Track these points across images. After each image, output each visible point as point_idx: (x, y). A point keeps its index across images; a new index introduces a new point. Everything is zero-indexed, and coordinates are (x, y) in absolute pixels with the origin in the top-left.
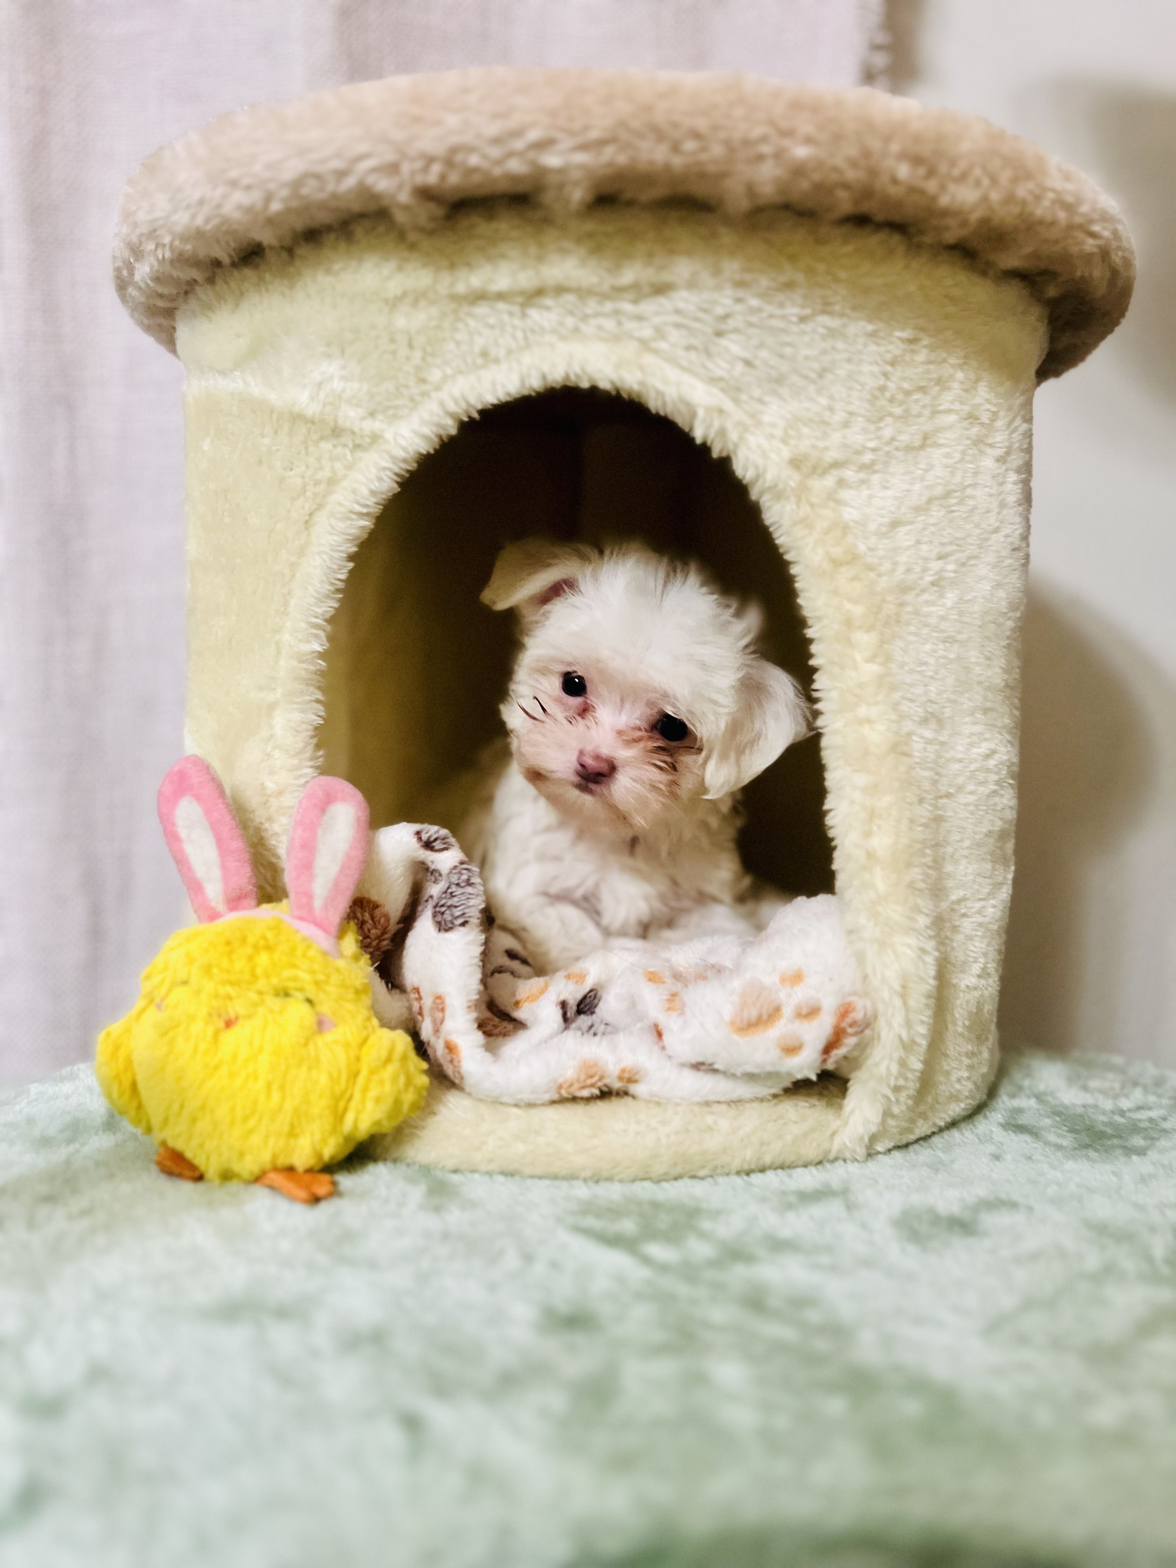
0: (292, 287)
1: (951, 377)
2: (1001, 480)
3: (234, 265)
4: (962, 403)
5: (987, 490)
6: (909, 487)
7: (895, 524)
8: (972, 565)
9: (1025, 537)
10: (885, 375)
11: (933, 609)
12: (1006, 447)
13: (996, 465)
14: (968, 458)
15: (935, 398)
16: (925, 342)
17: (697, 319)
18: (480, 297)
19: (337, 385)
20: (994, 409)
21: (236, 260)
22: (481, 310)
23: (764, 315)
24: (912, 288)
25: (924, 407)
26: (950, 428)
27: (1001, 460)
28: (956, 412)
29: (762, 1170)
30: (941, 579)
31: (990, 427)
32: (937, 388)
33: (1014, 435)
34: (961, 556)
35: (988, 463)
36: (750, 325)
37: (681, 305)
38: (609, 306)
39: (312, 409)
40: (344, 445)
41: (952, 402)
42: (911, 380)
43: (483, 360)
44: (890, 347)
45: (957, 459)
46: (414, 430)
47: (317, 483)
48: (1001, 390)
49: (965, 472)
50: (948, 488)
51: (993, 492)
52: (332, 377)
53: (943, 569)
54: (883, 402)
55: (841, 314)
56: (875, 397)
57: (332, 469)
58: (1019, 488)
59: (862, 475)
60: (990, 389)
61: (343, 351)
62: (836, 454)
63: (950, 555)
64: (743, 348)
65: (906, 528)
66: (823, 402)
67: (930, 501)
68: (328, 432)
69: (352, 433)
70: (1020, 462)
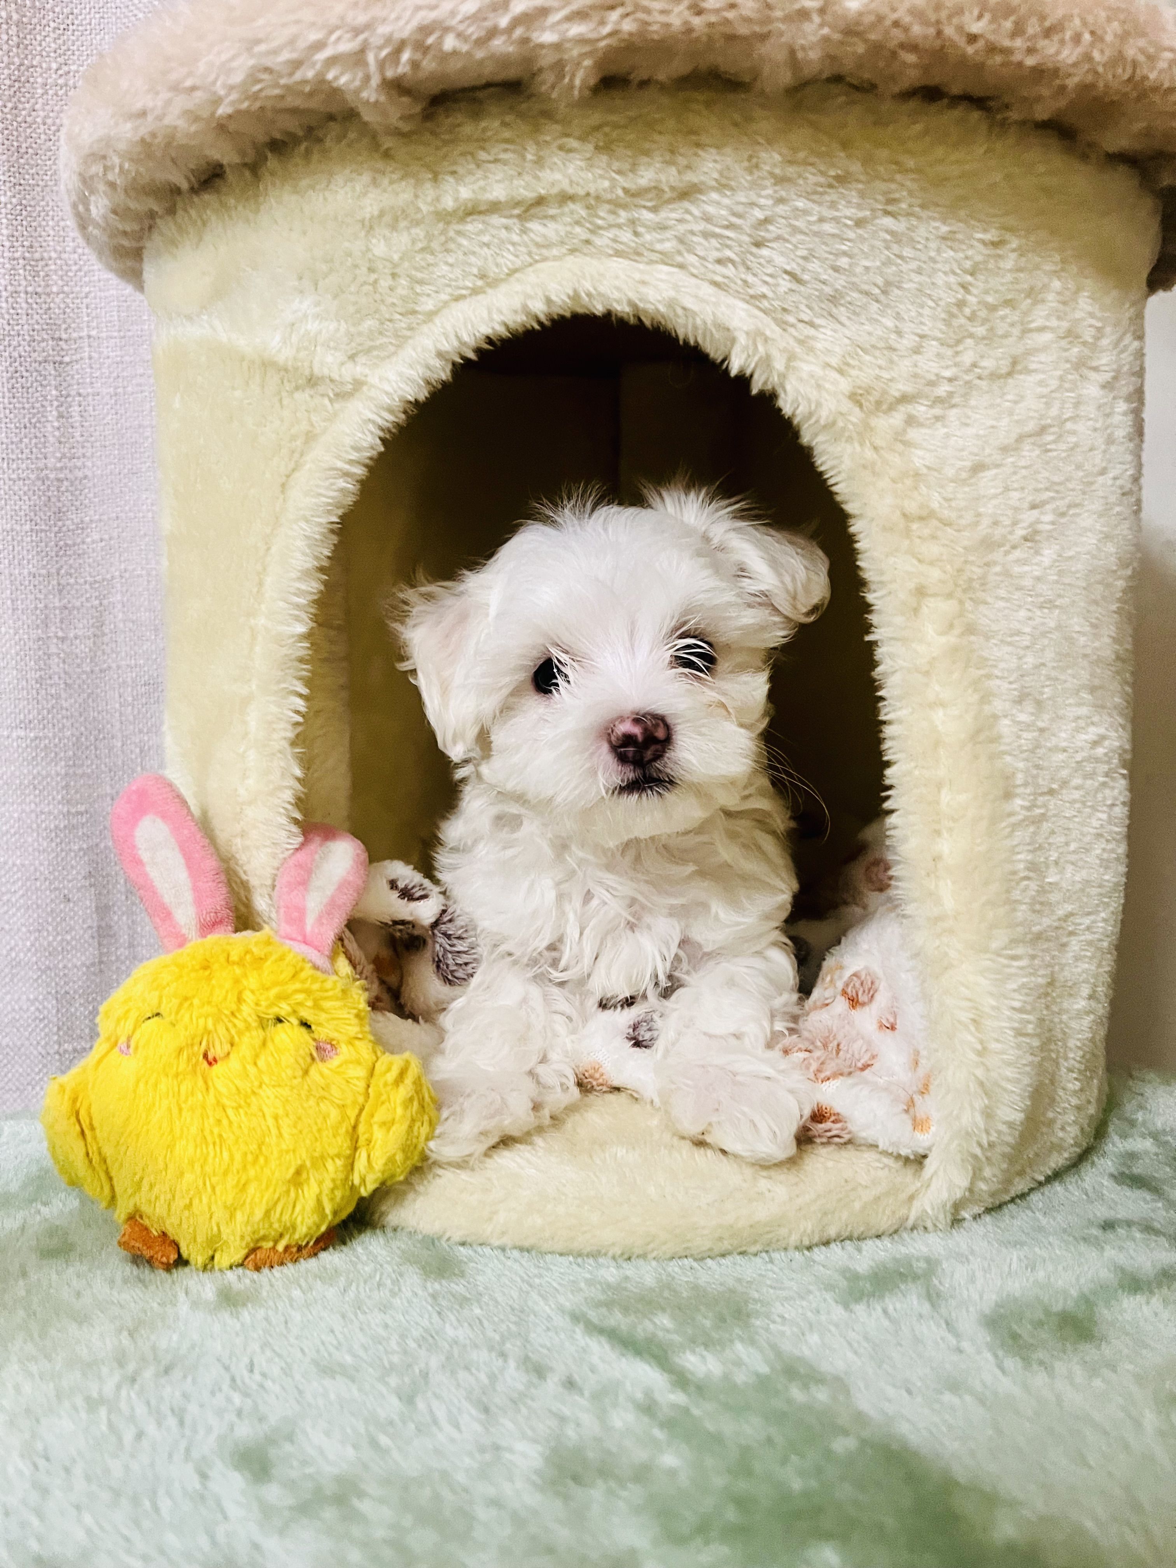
0: (257, 211)
1: (1045, 287)
2: (1108, 411)
3: (193, 190)
4: (1059, 318)
5: (1091, 423)
6: (994, 423)
7: (978, 468)
8: (1074, 515)
9: (1136, 479)
10: (964, 287)
11: (1026, 568)
12: (1114, 371)
13: (1102, 392)
14: (1067, 385)
15: (1025, 313)
16: (1014, 243)
17: (730, 226)
18: (472, 211)
19: (313, 326)
20: (1099, 324)
21: (196, 186)
22: (473, 226)
23: (814, 218)
24: (998, 177)
25: (1012, 325)
26: (1045, 348)
27: (1107, 386)
28: (1052, 329)
29: (827, 1243)
30: (1036, 532)
31: (1093, 347)
32: (1029, 301)
33: (1122, 356)
34: (1061, 504)
35: (1092, 390)
36: (796, 230)
37: (711, 209)
38: (623, 216)
39: (284, 355)
40: (323, 395)
41: (1047, 317)
42: (996, 292)
43: (480, 283)
44: (970, 253)
45: (1053, 388)
46: (400, 374)
47: (293, 438)
48: (1108, 300)
49: (1064, 402)
50: (1043, 422)
51: (1098, 425)
52: (305, 316)
53: (1038, 521)
54: (961, 321)
55: (908, 214)
56: (952, 314)
57: (310, 422)
58: (1128, 420)
59: (936, 411)
60: (1093, 300)
61: (316, 285)
62: (905, 385)
63: (1046, 503)
64: (788, 259)
65: (991, 473)
66: (888, 323)
67: (1020, 439)
68: (303, 381)
69: (331, 382)
70: (1130, 388)
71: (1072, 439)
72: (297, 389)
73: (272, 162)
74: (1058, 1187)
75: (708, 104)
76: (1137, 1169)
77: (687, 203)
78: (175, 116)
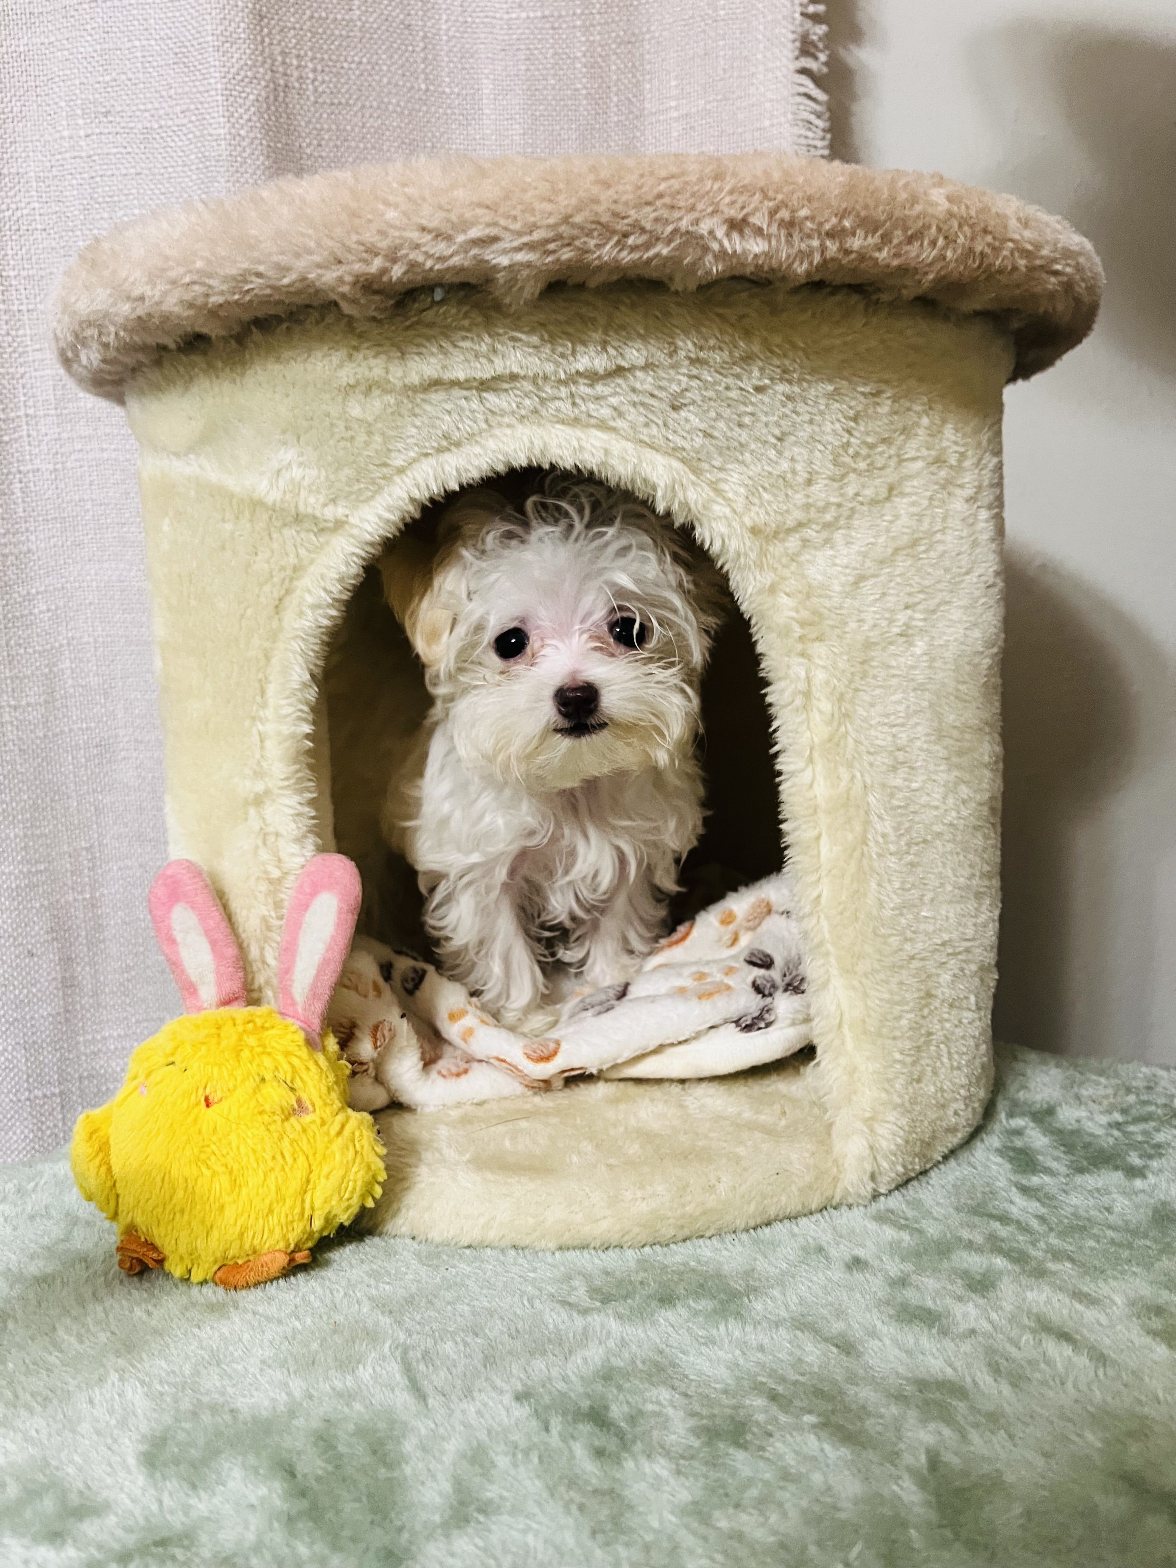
0: (243, 375)
1: (917, 425)
2: (971, 521)
3: (179, 349)
4: (928, 449)
5: (957, 533)
6: (874, 541)
7: (859, 581)
8: (944, 611)
10: (849, 432)
11: (902, 660)
12: (976, 486)
13: (966, 506)
14: (936, 503)
15: (900, 448)
16: (889, 393)
17: (654, 397)
18: (435, 385)
19: (297, 472)
20: (962, 450)
21: (182, 346)
22: (436, 396)
23: (720, 388)
24: (873, 343)
26: (918, 474)
27: (971, 500)
28: (923, 458)
30: (909, 628)
31: (958, 468)
32: (902, 437)
33: (983, 473)
34: (932, 603)
35: (958, 505)
36: (707, 398)
37: (636, 384)
38: (565, 391)
39: (272, 497)
40: (308, 531)
41: (918, 450)
42: (876, 433)
43: (444, 443)
44: (853, 403)
45: (924, 506)
46: (378, 515)
47: (283, 568)
48: (968, 429)
49: (933, 517)
50: (916, 536)
51: (964, 534)
52: (289, 464)
53: (911, 618)
54: (847, 460)
55: (800, 380)
56: (839, 455)
57: (298, 556)
58: (991, 526)
59: (825, 535)
60: (957, 430)
61: (299, 438)
62: (799, 515)
63: (918, 603)
64: (701, 420)
65: (872, 581)
66: (785, 465)
67: (896, 551)
68: (290, 519)
69: (315, 519)
70: (992, 497)
71: (940, 548)
72: (285, 525)
73: (257, 335)
74: (952, 1163)
75: (633, 306)
76: (1018, 1143)
77: (620, 381)
78: (172, 304)
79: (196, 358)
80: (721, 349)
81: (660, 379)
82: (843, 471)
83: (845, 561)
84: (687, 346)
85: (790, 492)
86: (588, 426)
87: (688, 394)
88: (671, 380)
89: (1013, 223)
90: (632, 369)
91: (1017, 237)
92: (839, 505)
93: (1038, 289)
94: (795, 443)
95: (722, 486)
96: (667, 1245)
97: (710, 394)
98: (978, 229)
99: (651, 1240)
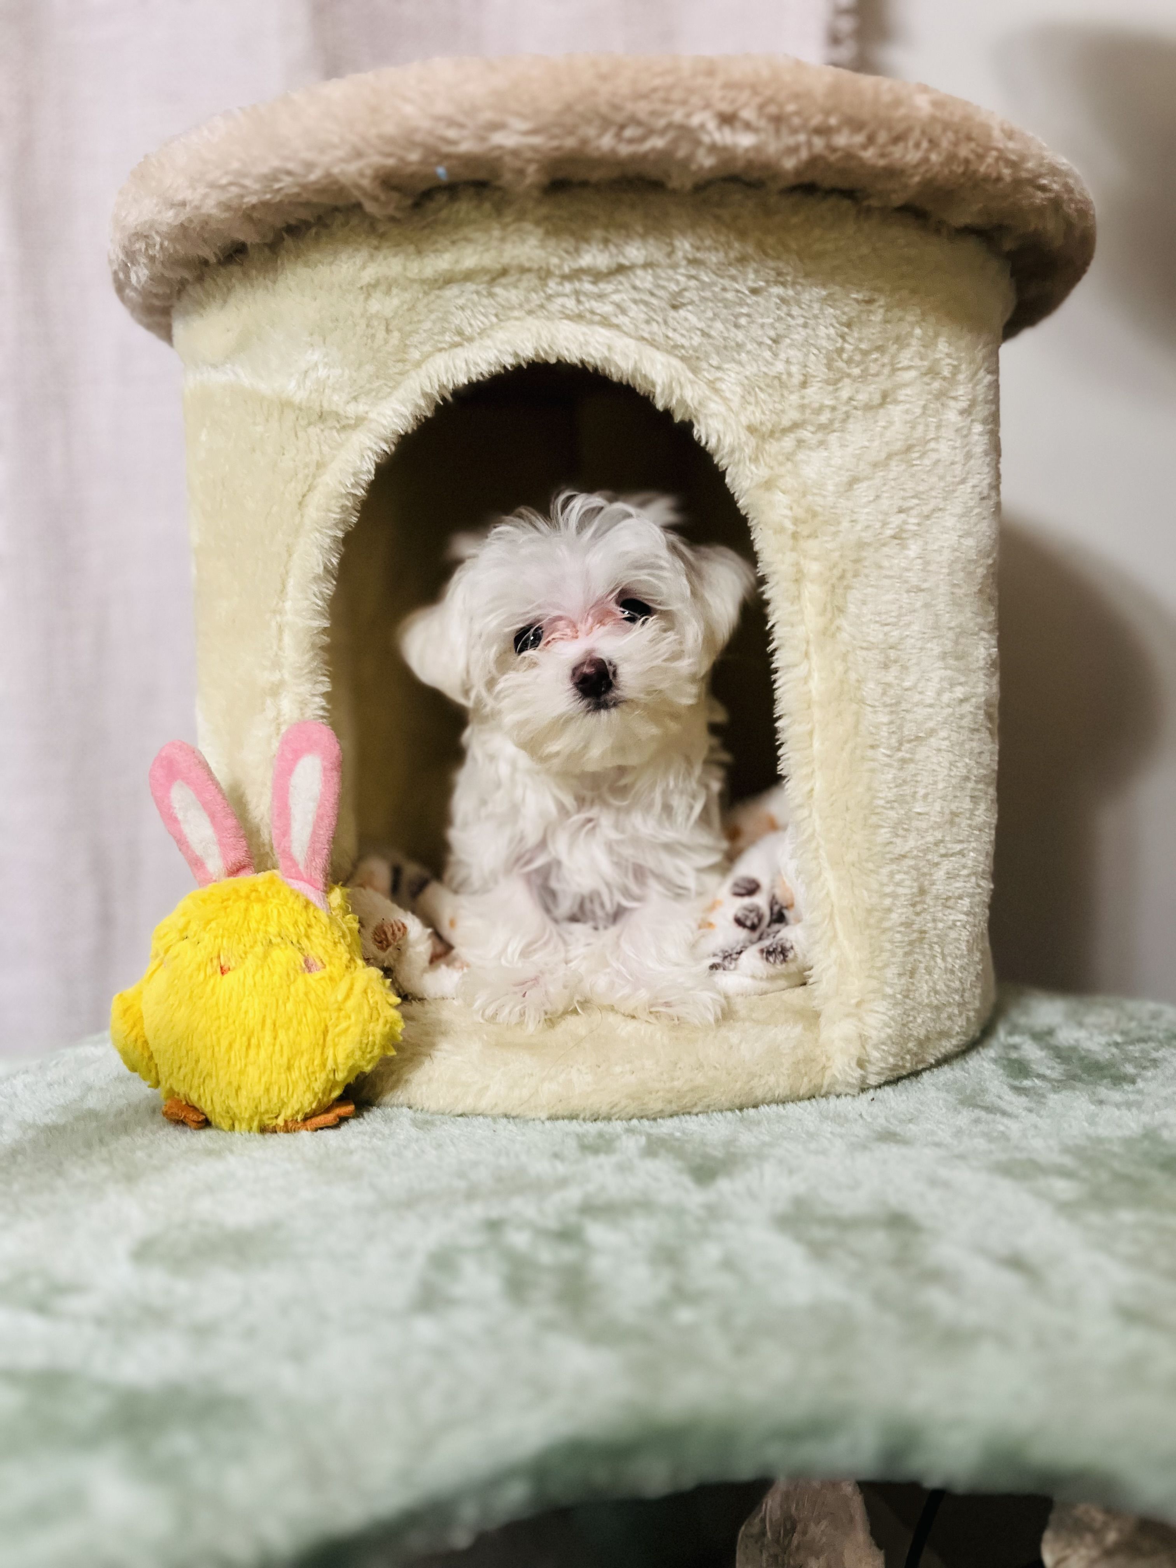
0: (274, 282)
1: (910, 334)
2: (965, 432)
3: (220, 263)
4: (922, 359)
5: (950, 443)
6: (869, 444)
8: (938, 518)
9: (996, 486)
10: (843, 337)
12: (969, 400)
13: (959, 418)
14: (929, 412)
15: (893, 357)
16: (882, 302)
17: (653, 295)
18: (449, 280)
19: (322, 372)
20: (955, 363)
21: (222, 258)
22: (450, 292)
23: (717, 289)
24: (866, 250)
26: (911, 384)
27: (965, 412)
28: (916, 368)
30: (902, 530)
31: (952, 380)
32: (896, 346)
33: (978, 388)
34: (926, 509)
35: (952, 416)
36: (704, 298)
37: (638, 283)
38: (569, 287)
39: (299, 397)
40: (331, 428)
41: (911, 359)
42: (869, 340)
43: (457, 339)
44: (846, 309)
45: (917, 414)
46: (394, 410)
47: (307, 465)
48: (963, 344)
49: (927, 425)
50: (909, 442)
51: (958, 444)
52: (316, 365)
53: (905, 522)
54: (840, 364)
55: (794, 284)
56: (833, 360)
57: (321, 452)
58: (985, 439)
59: (820, 436)
60: (950, 344)
61: (324, 340)
62: (794, 415)
63: (912, 508)
64: (699, 319)
65: (865, 485)
66: (780, 367)
67: (889, 457)
68: (315, 417)
69: (337, 416)
70: (986, 413)
71: (934, 456)
72: (310, 424)
73: (289, 242)
74: (946, 1068)
75: (633, 204)
76: (1014, 1055)
77: (620, 278)
78: (210, 207)
79: (235, 269)
80: (716, 249)
81: (660, 277)
82: (838, 376)
83: (840, 462)
84: (684, 246)
85: (786, 393)
86: (591, 322)
87: (686, 294)
88: (670, 279)
89: (997, 133)
90: (631, 268)
91: (1001, 145)
92: (834, 409)
93: (1025, 202)
94: (791, 346)
95: (719, 385)
96: (655, 1119)
97: (708, 294)
98: (961, 135)
99: (639, 1115)
